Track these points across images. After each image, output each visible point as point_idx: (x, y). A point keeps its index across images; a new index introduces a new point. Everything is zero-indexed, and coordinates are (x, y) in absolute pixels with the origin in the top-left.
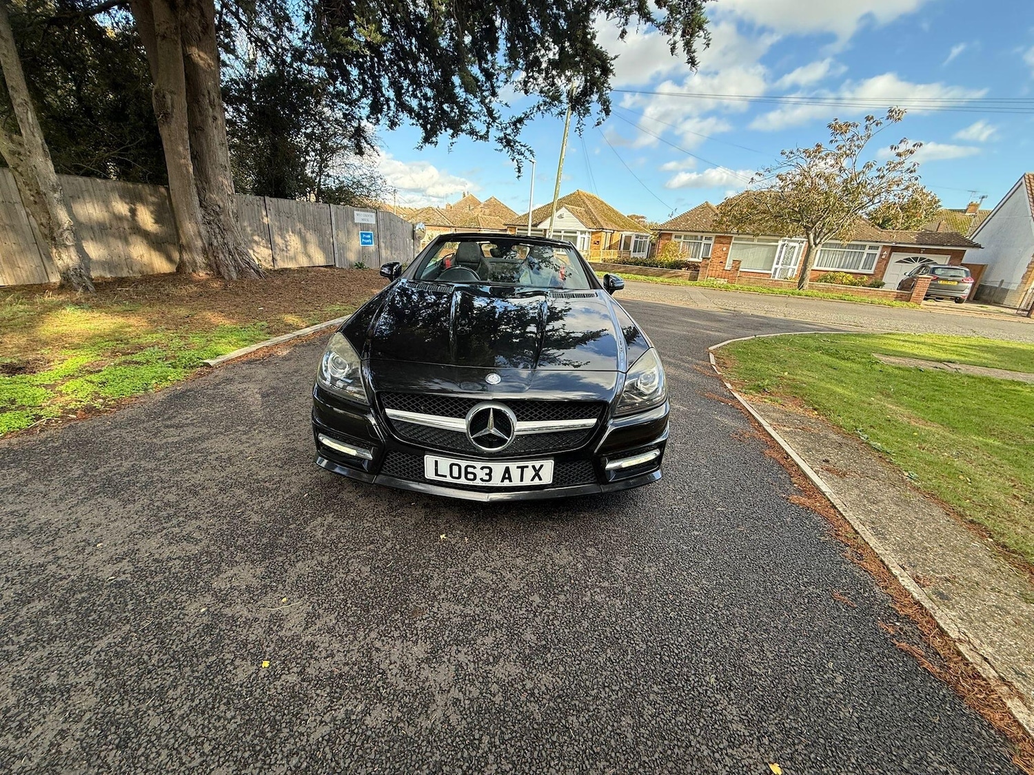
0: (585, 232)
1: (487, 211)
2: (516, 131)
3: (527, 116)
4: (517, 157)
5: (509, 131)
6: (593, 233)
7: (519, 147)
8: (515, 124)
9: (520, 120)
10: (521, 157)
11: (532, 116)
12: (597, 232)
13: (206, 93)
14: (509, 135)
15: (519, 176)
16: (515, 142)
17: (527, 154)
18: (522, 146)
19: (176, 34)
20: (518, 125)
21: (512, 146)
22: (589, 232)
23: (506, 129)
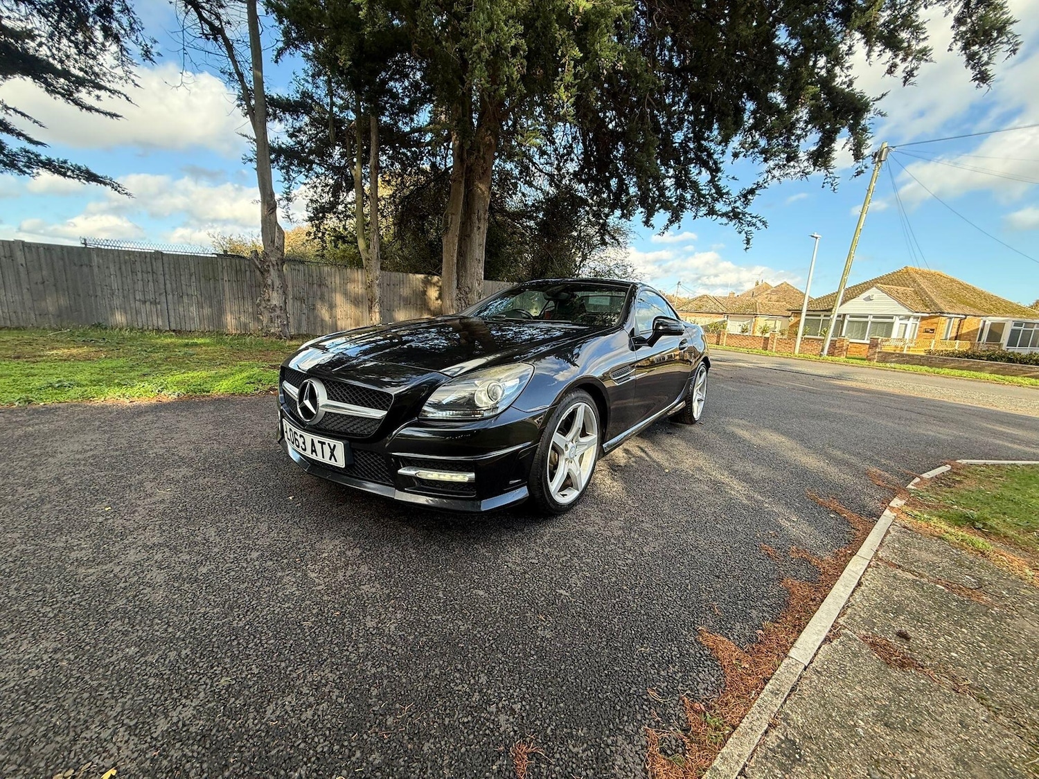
0: (908, 317)
1: (774, 297)
2: (747, 202)
3: (759, 186)
4: (747, 229)
5: (738, 204)
6: (923, 318)
7: (750, 219)
8: (745, 196)
9: (752, 192)
10: (752, 228)
11: (766, 185)
12: (931, 317)
13: (476, 211)
14: (738, 208)
15: (747, 248)
16: (744, 214)
17: (759, 224)
18: (753, 217)
19: (462, 177)
20: (750, 197)
21: (741, 219)
22: (915, 317)
23: (735, 202)
